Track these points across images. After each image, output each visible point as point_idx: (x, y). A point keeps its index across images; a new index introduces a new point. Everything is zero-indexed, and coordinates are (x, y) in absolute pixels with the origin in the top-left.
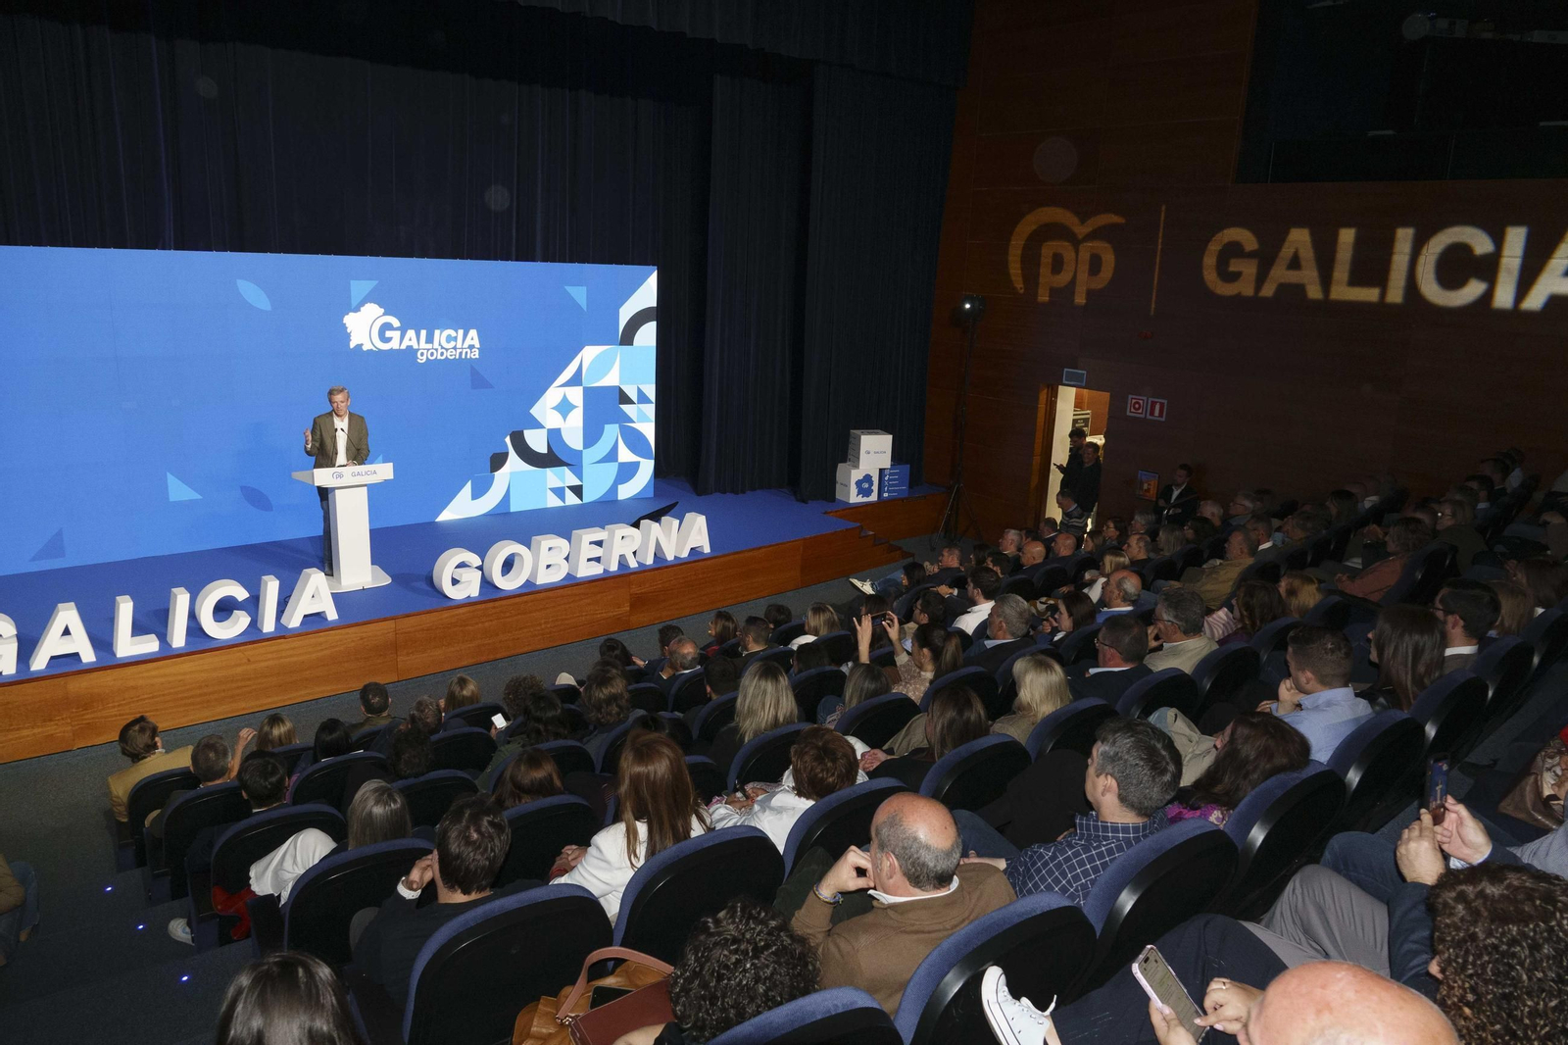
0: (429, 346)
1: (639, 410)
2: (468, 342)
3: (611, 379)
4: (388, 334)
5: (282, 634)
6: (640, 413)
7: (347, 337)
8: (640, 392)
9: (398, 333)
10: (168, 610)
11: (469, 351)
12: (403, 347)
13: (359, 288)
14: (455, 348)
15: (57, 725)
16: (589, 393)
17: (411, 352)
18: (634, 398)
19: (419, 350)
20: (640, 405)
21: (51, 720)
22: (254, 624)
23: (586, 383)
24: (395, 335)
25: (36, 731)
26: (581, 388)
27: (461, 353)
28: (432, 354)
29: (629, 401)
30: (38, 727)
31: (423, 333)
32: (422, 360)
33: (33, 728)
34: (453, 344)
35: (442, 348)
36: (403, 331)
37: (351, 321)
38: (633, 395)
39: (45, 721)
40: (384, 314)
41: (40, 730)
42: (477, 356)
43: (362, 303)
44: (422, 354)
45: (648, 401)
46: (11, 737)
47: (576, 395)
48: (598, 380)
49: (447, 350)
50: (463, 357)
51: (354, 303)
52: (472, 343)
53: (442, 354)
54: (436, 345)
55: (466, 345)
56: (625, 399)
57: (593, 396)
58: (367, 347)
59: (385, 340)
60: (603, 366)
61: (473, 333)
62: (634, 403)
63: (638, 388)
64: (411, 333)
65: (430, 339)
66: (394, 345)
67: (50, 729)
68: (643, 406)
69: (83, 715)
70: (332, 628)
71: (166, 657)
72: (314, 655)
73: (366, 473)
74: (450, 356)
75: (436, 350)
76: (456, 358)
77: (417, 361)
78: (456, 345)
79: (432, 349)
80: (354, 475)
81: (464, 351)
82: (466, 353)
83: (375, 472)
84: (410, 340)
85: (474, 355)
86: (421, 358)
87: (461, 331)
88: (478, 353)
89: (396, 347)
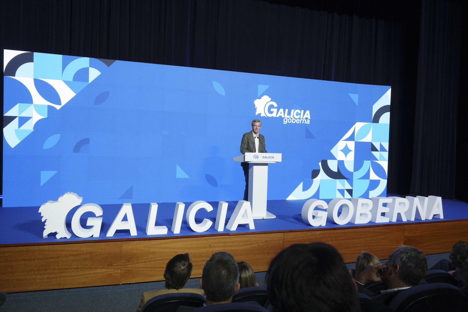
0: (289, 117)
1: (380, 154)
2: (305, 116)
3: (368, 139)
4: (272, 110)
5: (227, 233)
6: (381, 156)
7: (255, 110)
8: (381, 145)
10: (172, 220)
11: (305, 120)
12: (278, 116)
13: (262, 88)
14: (300, 118)
15: (114, 268)
16: (358, 144)
17: (281, 119)
18: (378, 148)
19: (284, 118)
20: (381, 152)
21: (111, 266)
22: (213, 227)
23: (356, 140)
24: (275, 110)
25: (104, 270)
26: (354, 142)
27: (302, 121)
28: (290, 121)
29: (376, 150)
30: (105, 268)
31: (287, 110)
33: (102, 268)
34: (299, 116)
35: (294, 118)
36: (278, 109)
37: (257, 103)
38: (378, 147)
39: (108, 266)
40: (271, 101)
41: (106, 270)
42: (309, 123)
43: (262, 96)
44: (285, 120)
45: (385, 151)
46: (92, 272)
47: (351, 145)
48: (362, 139)
49: (296, 119)
50: (303, 123)
51: (259, 94)
52: (307, 117)
53: (294, 121)
54: (292, 117)
55: (304, 118)
56: (374, 149)
57: (359, 146)
58: (263, 115)
59: (271, 112)
60: (364, 132)
61: (308, 112)
62: (378, 151)
63: (380, 143)
64: (281, 110)
65: (289, 114)
66: (274, 115)
67: (111, 270)
68: (382, 153)
69: (127, 265)
70: (253, 233)
71: (170, 237)
72: (242, 248)
73: (269, 157)
74: (298, 122)
75: (292, 119)
76: (300, 123)
77: (284, 123)
78: (300, 117)
79: (290, 118)
80: (263, 157)
81: (304, 120)
82: (304, 121)
83: (273, 157)
84: (281, 113)
85: (308, 122)
86: (285, 122)
87: (303, 111)
88: (309, 121)
89: (275, 116)
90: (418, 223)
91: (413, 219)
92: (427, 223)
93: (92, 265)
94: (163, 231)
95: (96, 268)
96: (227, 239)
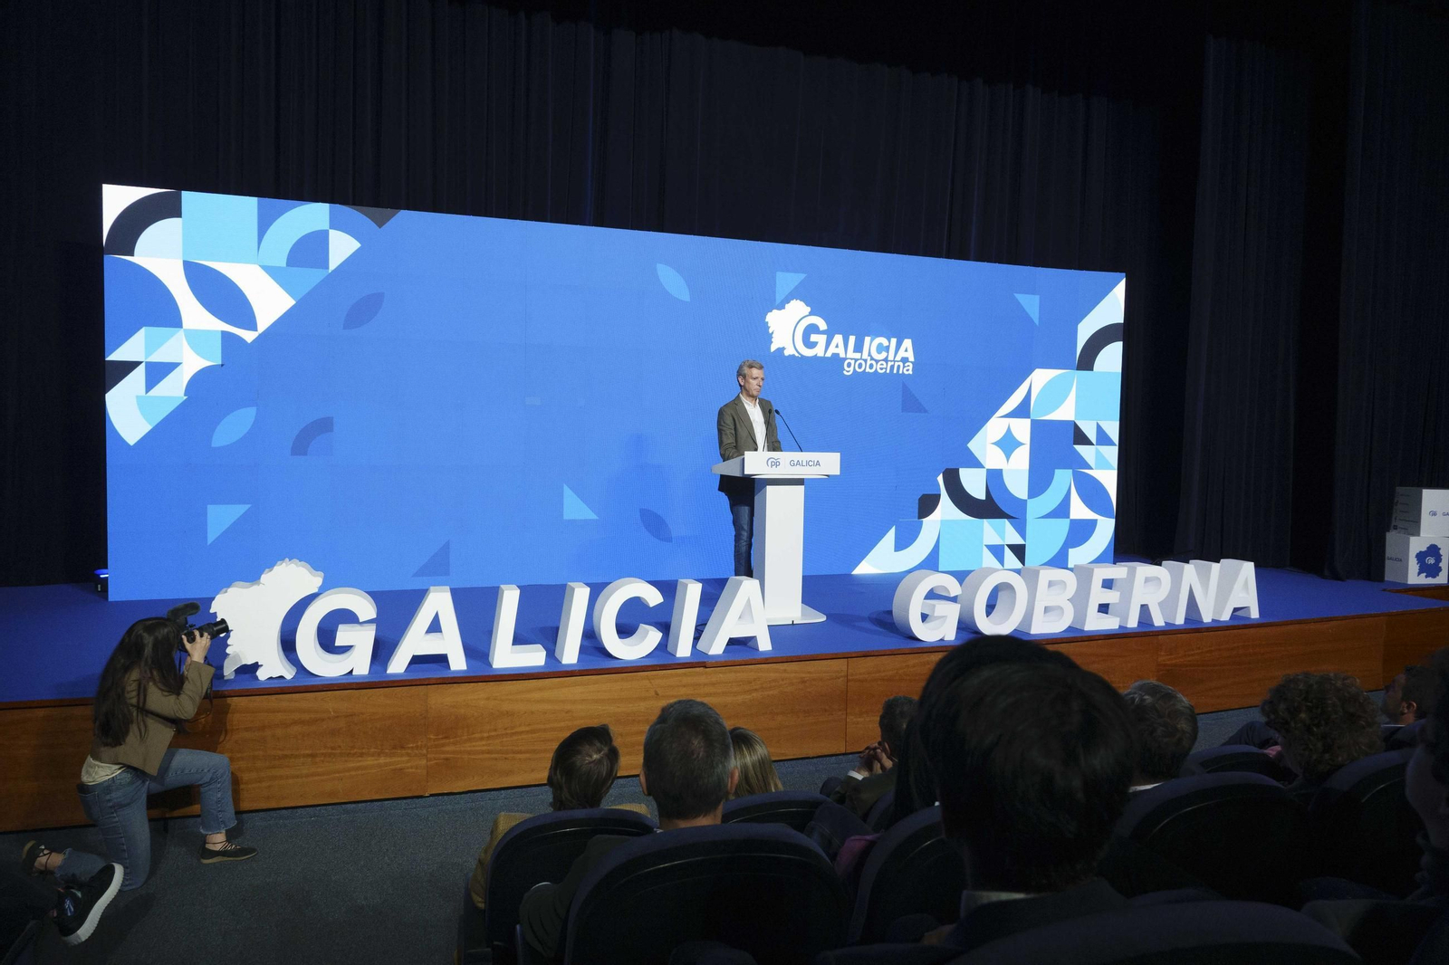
0: (857, 355)
1: (1098, 452)
2: (901, 354)
3: (1065, 413)
4: (814, 338)
5: (699, 662)
6: (1099, 456)
7: (768, 338)
8: (1100, 430)
9: (825, 337)
10: (557, 629)
11: (901, 364)
12: (829, 354)
13: (787, 281)
14: (886, 360)
15: (408, 755)
16: (1039, 429)
17: (837, 361)
18: (1092, 437)
19: (846, 359)
20: (1098, 447)
21: (402, 747)
22: (662, 647)
23: (1035, 415)
24: (820, 339)
25: (382, 760)
26: (1029, 420)
27: (892, 367)
28: (860, 366)
29: (1085, 441)
30: (386, 755)
31: (852, 339)
32: (848, 371)
33: (379, 755)
34: (884, 355)
35: (872, 359)
36: (830, 335)
37: (775, 319)
38: (1091, 434)
39: (395, 747)
40: (811, 314)
41: (388, 760)
42: (910, 372)
43: (787, 300)
44: (849, 365)
45: (1110, 443)
46: (351, 765)
47: (1022, 429)
48: (1049, 413)
49: (877, 361)
50: (895, 371)
51: (779, 298)
52: (905, 355)
53: (871, 366)
54: (865, 355)
55: (898, 358)
56: (1081, 438)
57: (1042, 431)
58: (789, 351)
59: (810, 345)
60: (1055, 394)
61: (908, 343)
62: (1092, 443)
63: (1097, 424)
64: (838, 339)
65: (859, 348)
66: (819, 351)
67: (400, 760)
68: (1103, 449)
69: (443, 745)
70: (767, 660)
71: (554, 672)
72: (740, 698)
73: (808, 463)
74: (881, 369)
75: (866, 361)
76: (888, 371)
77: (845, 372)
78: (887, 356)
79: (861, 359)
80: (792, 464)
81: (897, 364)
82: (899, 366)
83: (818, 463)
84: (837, 346)
85: (908, 370)
86: (848, 369)
87: (894, 341)
88: (911, 368)
89: (821, 354)
90: (1194, 629)
91: (1180, 620)
92: (1217, 628)
93: (353, 747)
94: (534, 657)
95: (362, 755)
96: (699, 676)
